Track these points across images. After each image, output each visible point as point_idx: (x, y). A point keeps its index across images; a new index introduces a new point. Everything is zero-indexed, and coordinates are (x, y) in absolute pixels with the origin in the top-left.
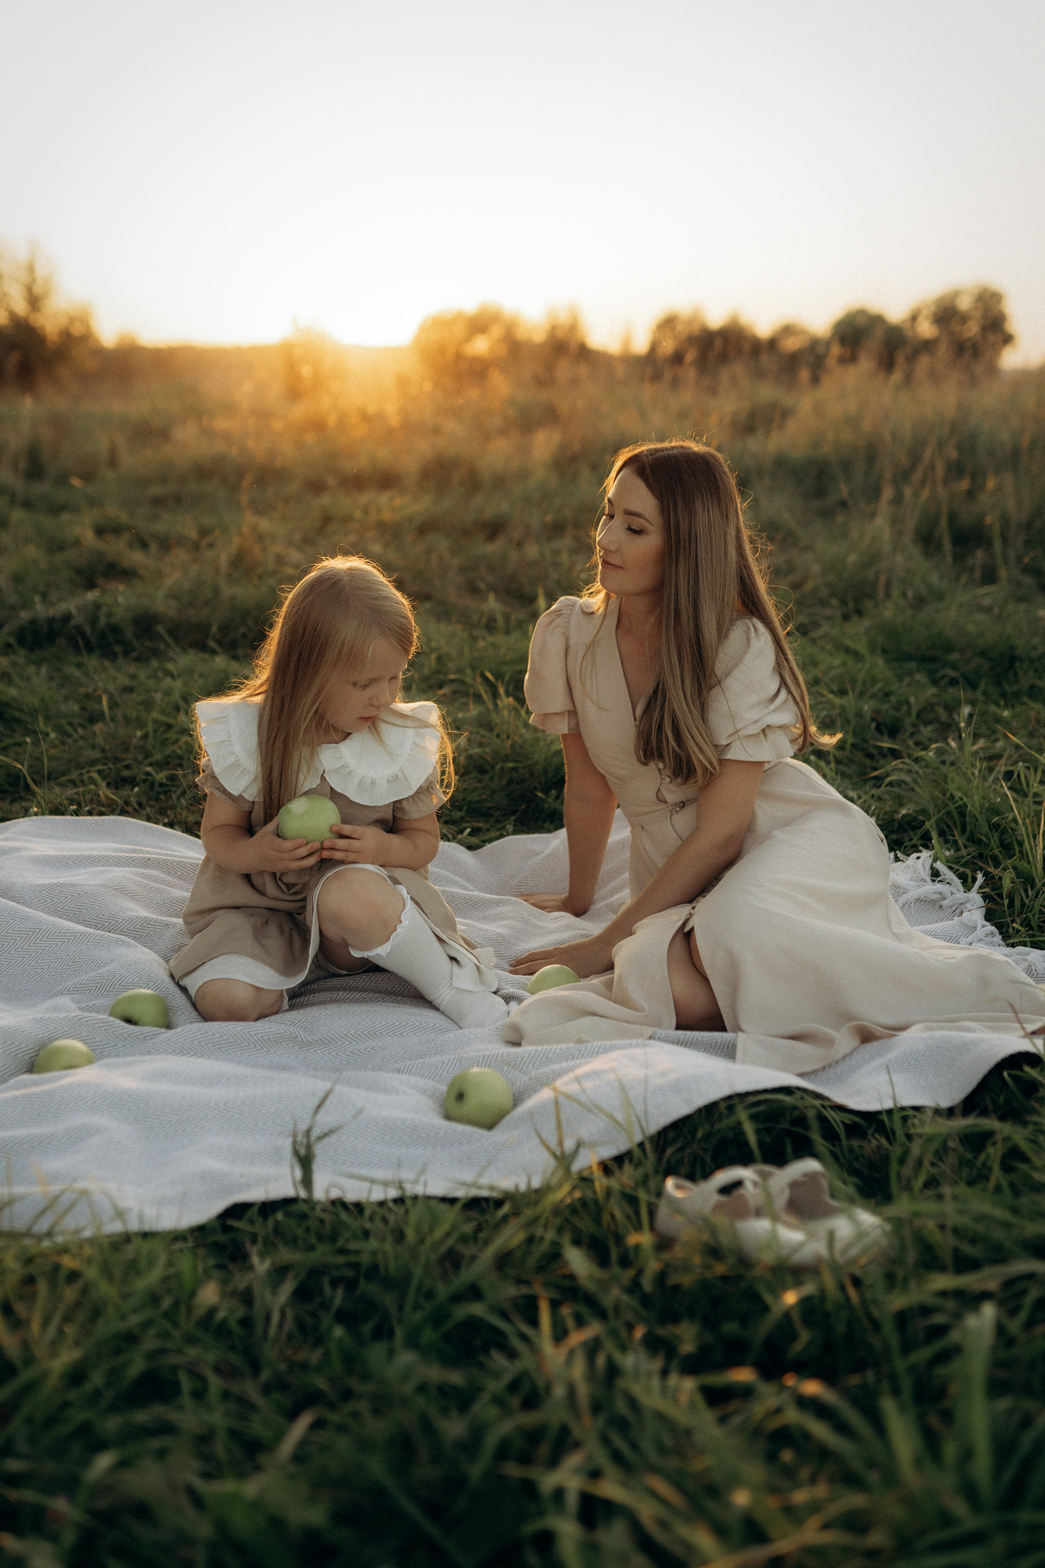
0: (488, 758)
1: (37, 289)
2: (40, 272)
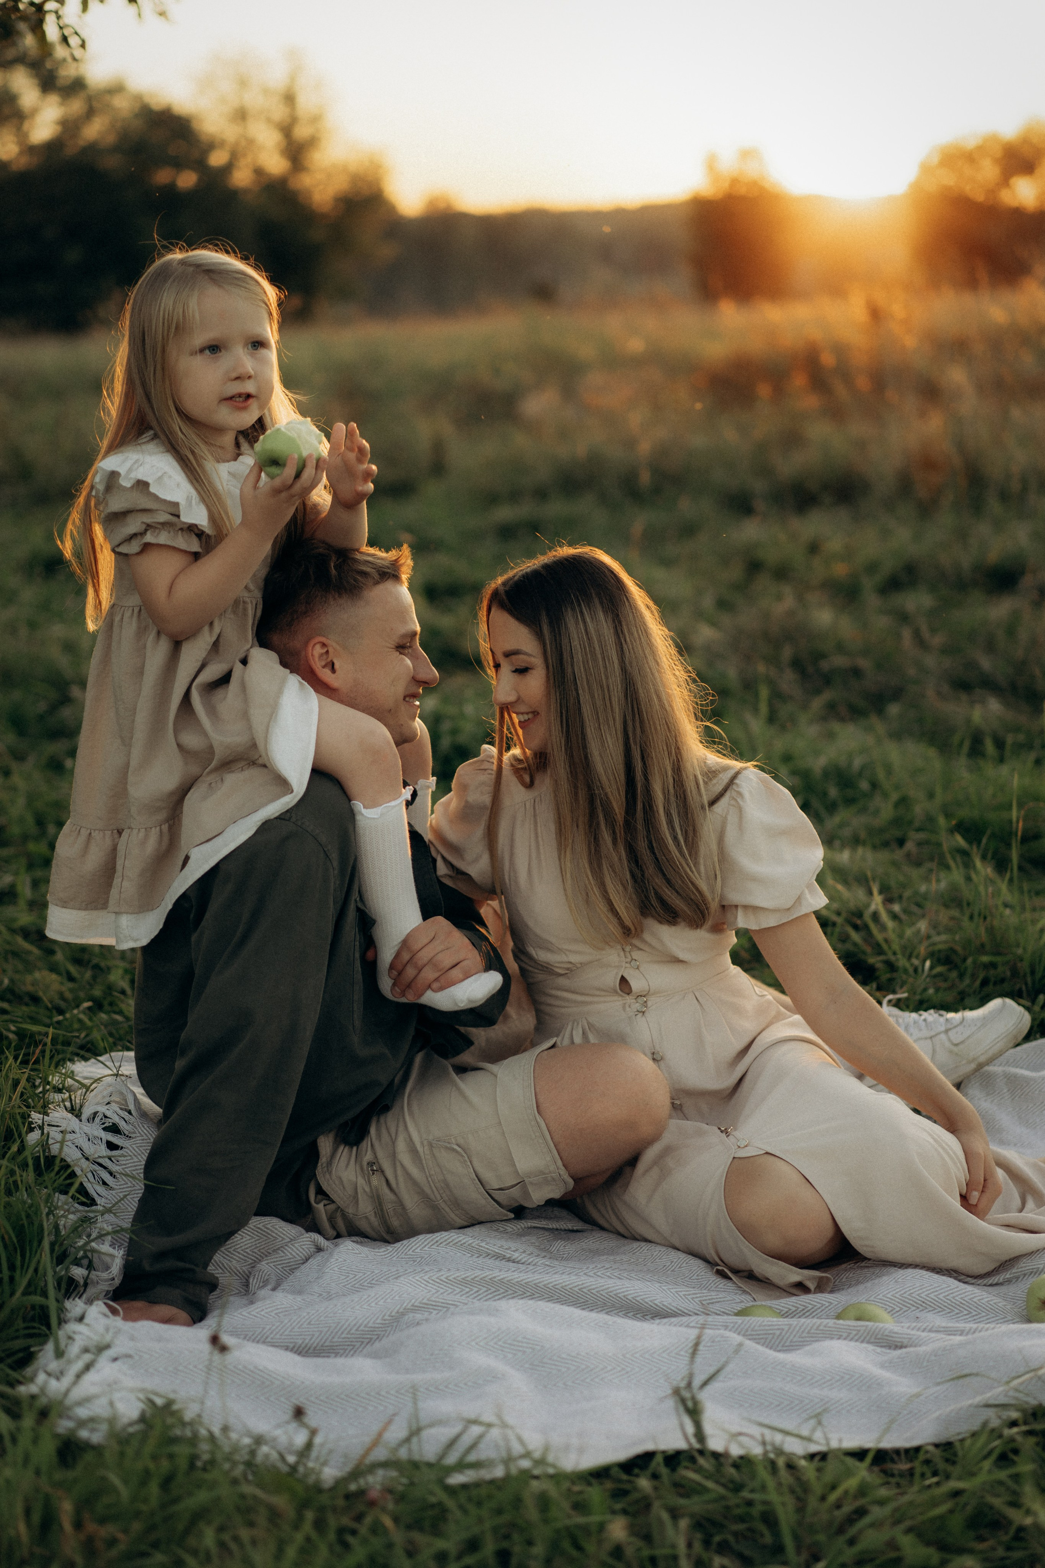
0: (959, 949)
1: (301, 132)
2: (306, 103)
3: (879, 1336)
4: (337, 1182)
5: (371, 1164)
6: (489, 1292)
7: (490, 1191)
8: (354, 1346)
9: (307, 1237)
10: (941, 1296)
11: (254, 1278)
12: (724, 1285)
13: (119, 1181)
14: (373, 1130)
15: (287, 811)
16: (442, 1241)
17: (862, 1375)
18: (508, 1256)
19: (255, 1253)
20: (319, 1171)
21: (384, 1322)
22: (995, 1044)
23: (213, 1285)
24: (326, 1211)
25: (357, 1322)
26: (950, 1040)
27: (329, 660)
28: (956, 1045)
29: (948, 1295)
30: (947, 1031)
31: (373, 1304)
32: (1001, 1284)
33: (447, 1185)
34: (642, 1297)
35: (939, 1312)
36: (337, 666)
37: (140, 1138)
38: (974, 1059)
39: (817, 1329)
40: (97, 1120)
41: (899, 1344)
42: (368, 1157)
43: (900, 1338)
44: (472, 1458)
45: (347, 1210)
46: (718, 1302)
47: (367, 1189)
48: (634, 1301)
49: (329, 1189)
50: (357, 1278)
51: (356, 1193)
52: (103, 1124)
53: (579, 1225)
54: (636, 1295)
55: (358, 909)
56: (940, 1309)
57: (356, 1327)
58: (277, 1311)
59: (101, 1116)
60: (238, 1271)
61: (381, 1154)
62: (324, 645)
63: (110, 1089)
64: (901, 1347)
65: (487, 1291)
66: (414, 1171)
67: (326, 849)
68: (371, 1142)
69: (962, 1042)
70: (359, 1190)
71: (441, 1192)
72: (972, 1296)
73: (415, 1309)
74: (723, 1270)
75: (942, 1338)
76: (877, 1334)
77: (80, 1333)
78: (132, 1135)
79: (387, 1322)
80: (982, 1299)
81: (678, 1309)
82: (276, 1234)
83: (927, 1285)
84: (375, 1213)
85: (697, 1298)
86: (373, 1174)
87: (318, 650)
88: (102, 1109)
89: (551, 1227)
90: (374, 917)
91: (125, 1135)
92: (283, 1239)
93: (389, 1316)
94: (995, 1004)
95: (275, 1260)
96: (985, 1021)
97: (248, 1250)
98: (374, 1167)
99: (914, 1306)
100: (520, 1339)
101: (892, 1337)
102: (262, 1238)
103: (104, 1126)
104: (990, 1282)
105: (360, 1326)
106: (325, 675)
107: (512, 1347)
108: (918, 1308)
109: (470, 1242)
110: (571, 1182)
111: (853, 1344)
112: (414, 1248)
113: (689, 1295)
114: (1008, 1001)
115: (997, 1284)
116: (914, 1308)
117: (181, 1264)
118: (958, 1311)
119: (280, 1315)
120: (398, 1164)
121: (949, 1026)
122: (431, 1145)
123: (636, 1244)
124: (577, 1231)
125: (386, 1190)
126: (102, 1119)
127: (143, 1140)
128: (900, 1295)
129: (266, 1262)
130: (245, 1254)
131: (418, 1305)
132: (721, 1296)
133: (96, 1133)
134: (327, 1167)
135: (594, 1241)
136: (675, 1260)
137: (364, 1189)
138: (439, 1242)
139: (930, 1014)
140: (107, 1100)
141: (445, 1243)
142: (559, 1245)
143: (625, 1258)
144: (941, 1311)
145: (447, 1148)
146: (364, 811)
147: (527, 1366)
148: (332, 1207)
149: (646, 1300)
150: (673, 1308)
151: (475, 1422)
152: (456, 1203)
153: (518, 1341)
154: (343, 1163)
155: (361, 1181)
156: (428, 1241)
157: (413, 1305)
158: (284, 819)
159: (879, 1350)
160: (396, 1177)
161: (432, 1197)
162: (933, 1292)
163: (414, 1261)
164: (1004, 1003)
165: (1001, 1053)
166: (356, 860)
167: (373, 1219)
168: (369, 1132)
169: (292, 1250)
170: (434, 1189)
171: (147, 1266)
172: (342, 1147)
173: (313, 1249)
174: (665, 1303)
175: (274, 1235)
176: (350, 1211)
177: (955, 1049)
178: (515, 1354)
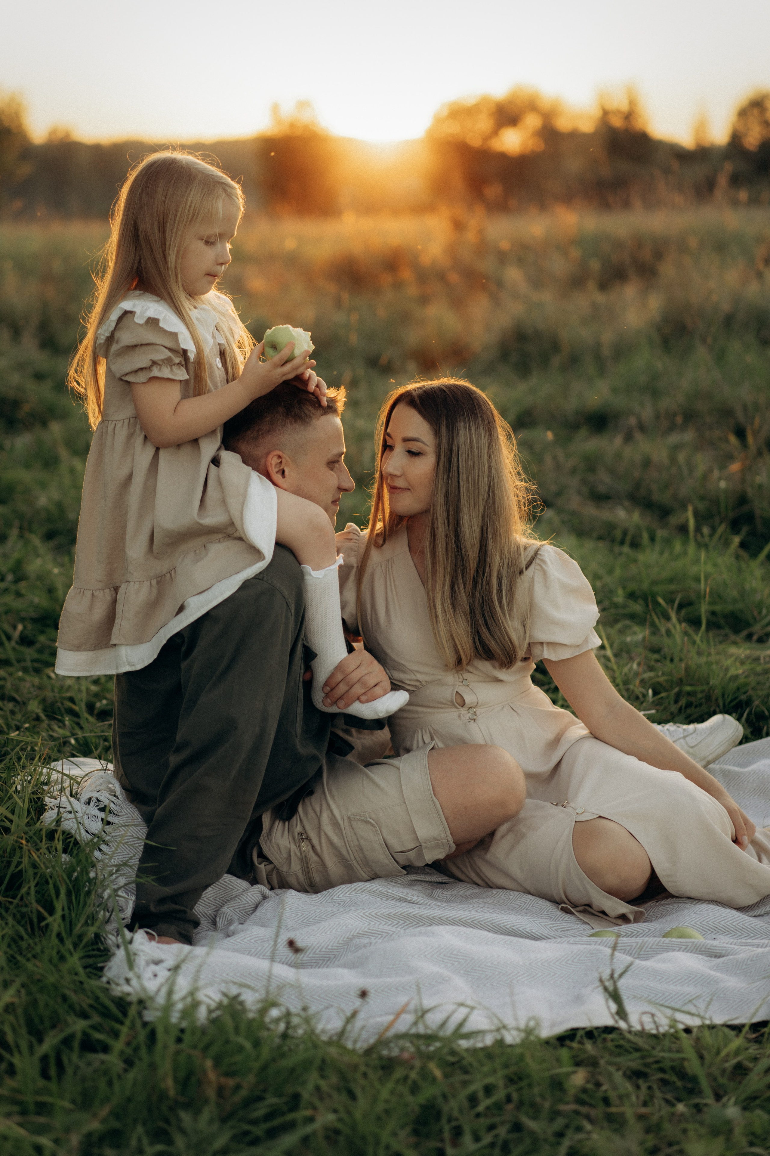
3: (703, 949)
4: (276, 848)
5: (300, 834)
6: (405, 924)
7: (393, 854)
8: (318, 963)
9: (256, 888)
10: (728, 923)
11: (220, 919)
12: (569, 918)
13: (112, 848)
14: (300, 809)
15: (260, 573)
16: (359, 889)
17: (703, 975)
18: (409, 899)
19: (217, 900)
20: (262, 841)
21: (339, 945)
22: (719, 747)
23: (196, 924)
24: (265, 870)
25: (320, 946)
26: (687, 744)
27: (281, 468)
28: (692, 747)
29: (733, 923)
30: (685, 737)
31: (329, 933)
32: (763, 915)
33: (361, 850)
34: (516, 927)
35: (727, 935)
36: (287, 473)
37: (126, 816)
38: (705, 758)
39: (657, 945)
40: (92, 803)
41: (718, 955)
42: (299, 829)
43: (719, 950)
44: (465, 1030)
45: (281, 869)
46: (568, 930)
47: (298, 853)
48: (511, 929)
49: (269, 853)
50: (304, 916)
51: (290, 855)
52: (98, 806)
53: (445, 879)
54: (512, 925)
55: (304, 646)
56: (728, 933)
57: (319, 949)
58: (256, 939)
59: (95, 800)
60: (205, 914)
61: (308, 827)
62: (279, 457)
63: (102, 780)
64: (720, 957)
65: (404, 923)
66: (335, 839)
67: (287, 601)
68: (300, 816)
69: (696, 745)
70: (292, 854)
71: (356, 854)
72: (750, 923)
73: (360, 936)
74: (567, 907)
75: (749, 950)
76: (701, 948)
77: (143, 951)
78: (120, 814)
79: (341, 945)
80: (757, 925)
81: (543, 935)
82: (232, 886)
83: (718, 915)
84: (303, 870)
85: (553, 927)
86: (303, 841)
87: (275, 461)
88: (96, 795)
89: (427, 880)
90: (316, 652)
91: (114, 814)
92: (238, 890)
93: (342, 941)
94: (717, 718)
95: (234, 905)
96: (712, 730)
97: (211, 899)
98: (304, 837)
99: (709, 930)
100: (455, 952)
101: (713, 949)
102: (221, 889)
103: (98, 807)
104: (754, 914)
105: (322, 948)
106: (278, 478)
107: (451, 959)
108: (713, 932)
109: (380, 889)
110: (454, 846)
111: (689, 954)
112: (337, 895)
113: (548, 925)
114: (727, 716)
115: (759, 916)
116: (710, 932)
117: (177, 907)
118: (740, 934)
119: (258, 942)
120: (322, 834)
121: (686, 734)
122: (349, 818)
123: (495, 891)
124: (445, 883)
125: (312, 853)
126: (95, 802)
127: (128, 817)
128: (700, 923)
129: (227, 906)
130: (209, 901)
131: (362, 933)
132: (570, 926)
133: (93, 813)
134: (268, 836)
135: (461, 890)
136: (528, 901)
137: (295, 854)
138: (357, 890)
139: (670, 726)
140: (98, 788)
141: (361, 891)
142: (438, 892)
143: (490, 901)
144: (729, 934)
145: (363, 821)
146: (313, 573)
147: (462, 972)
148: (270, 867)
149: (520, 929)
150: (539, 934)
151: (462, 1005)
152: (366, 862)
153: (454, 955)
154: (279, 834)
155: (293, 847)
156: (348, 889)
157: (358, 933)
158: (259, 579)
159: (706, 958)
160: (320, 843)
161: (347, 857)
162: (723, 920)
163: (339, 904)
164: (724, 719)
165: (723, 754)
166: (304, 610)
167: (300, 875)
168: (298, 811)
169: (246, 897)
170: (350, 851)
171: (152, 908)
172: (277, 822)
173: (260, 897)
174: (533, 931)
175: (230, 887)
176: (284, 869)
177: (691, 750)
178: (453, 964)
